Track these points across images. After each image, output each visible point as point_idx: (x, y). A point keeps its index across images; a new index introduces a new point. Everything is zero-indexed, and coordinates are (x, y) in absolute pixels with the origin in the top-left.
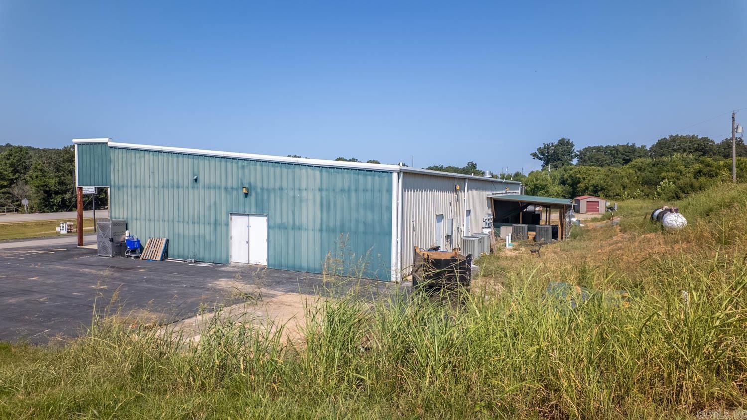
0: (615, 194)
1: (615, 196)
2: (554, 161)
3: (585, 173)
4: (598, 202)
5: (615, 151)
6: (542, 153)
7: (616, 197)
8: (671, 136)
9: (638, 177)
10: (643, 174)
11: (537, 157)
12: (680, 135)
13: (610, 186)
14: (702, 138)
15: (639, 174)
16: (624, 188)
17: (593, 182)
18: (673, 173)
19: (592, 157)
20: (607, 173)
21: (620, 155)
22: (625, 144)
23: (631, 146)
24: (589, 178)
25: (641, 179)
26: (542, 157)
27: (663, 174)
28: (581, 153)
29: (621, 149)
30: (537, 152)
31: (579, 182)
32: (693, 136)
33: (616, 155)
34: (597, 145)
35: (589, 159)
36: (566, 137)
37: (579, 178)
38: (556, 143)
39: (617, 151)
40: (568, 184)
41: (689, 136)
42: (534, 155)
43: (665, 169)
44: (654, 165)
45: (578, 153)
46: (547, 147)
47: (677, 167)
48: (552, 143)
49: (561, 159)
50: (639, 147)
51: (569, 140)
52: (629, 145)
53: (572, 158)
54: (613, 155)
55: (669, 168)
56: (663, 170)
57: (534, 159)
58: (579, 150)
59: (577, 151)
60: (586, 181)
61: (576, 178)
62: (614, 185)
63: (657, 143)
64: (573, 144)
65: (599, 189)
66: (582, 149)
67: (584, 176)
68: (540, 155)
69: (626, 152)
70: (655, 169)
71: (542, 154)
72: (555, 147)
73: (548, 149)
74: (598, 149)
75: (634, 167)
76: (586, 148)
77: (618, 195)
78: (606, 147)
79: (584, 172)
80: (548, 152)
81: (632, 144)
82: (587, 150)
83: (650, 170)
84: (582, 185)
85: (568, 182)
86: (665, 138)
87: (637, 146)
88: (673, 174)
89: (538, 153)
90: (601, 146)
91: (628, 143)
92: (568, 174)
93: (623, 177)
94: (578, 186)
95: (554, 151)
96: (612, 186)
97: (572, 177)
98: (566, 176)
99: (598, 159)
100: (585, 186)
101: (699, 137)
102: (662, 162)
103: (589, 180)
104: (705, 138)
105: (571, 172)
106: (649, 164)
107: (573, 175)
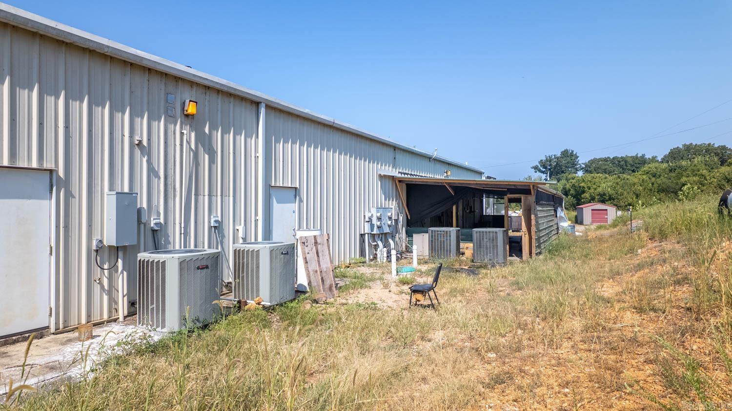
0: (626, 203)
1: (626, 206)
2: (557, 173)
3: (591, 182)
4: (607, 210)
5: (623, 162)
6: (544, 165)
7: (628, 207)
8: (684, 145)
9: (653, 184)
10: (659, 181)
11: (539, 171)
12: (694, 144)
13: (620, 195)
14: (719, 147)
15: (653, 179)
16: (637, 196)
17: (600, 190)
18: (694, 178)
19: (598, 168)
20: (616, 181)
21: (629, 167)
22: (634, 155)
23: (640, 157)
24: (595, 186)
25: (656, 185)
26: (544, 170)
27: (684, 179)
28: (586, 166)
29: (630, 160)
30: (538, 165)
31: (584, 192)
32: (709, 144)
33: (625, 167)
34: (604, 156)
35: (595, 170)
36: (570, 148)
37: (584, 187)
38: (559, 155)
39: (626, 162)
40: (572, 195)
41: (705, 144)
42: (536, 168)
43: (684, 174)
44: (671, 171)
45: (584, 166)
46: (549, 160)
47: (699, 171)
48: (555, 155)
49: (565, 172)
50: (649, 158)
51: (573, 151)
52: (639, 156)
53: (577, 170)
54: (621, 167)
55: (689, 173)
56: (683, 176)
57: (536, 172)
58: (584, 162)
59: (583, 164)
60: (592, 191)
61: (580, 187)
62: (625, 193)
63: (669, 153)
64: (578, 155)
65: (607, 198)
66: (587, 161)
67: (589, 185)
68: (541, 168)
69: (636, 164)
70: (673, 175)
71: (545, 167)
72: (558, 158)
73: (550, 161)
74: (606, 160)
75: (647, 173)
76: (591, 160)
77: (630, 205)
78: (613, 158)
79: (588, 181)
80: (550, 165)
81: (641, 155)
82: (593, 161)
83: (666, 176)
84: (587, 195)
85: (571, 192)
86: (678, 147)
87: (647, 157)
88: (696, 179)
89: (540, 166)
90: (608, 157)
91: (637, 154)
92: (570, 184)
93: (635, 184)
94: (582, 196)
95: (557, 163)
96: (623, 195)
97: (575, 186)
98: (568, 186)
99: (605, 169)
100: (591, 196)
101: (716, 146)
102: (680, 167)
103: (595, 189)
104: (722, 146)
105: (574, 181)
106: (664, 170)
107: (576, 184)
